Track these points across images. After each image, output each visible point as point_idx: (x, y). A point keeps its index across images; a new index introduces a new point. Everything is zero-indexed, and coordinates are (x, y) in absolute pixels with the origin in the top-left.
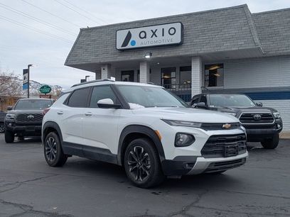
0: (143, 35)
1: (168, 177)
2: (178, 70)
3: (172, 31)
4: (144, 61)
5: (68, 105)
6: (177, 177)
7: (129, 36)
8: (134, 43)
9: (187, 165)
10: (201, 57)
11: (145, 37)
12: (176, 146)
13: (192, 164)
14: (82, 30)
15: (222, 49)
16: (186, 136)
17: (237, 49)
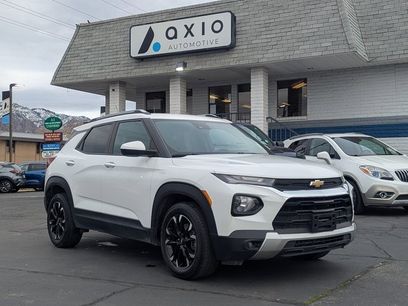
0: (171, 33)
1: (223, 263)
2: (234, 90)
3: (217, 27)
4: (175, 76)
5: (82, 150)
6: (236, 263)
7: (150, 35)
8: (157, 46)
9: (250, 244)
10: (265, 68)
11: (175, 37)
12: (233, 214)
13: (258, 243)
14: (79, 27)
15: (297, 54)
16: (250, 199)
17: (320, 54)
